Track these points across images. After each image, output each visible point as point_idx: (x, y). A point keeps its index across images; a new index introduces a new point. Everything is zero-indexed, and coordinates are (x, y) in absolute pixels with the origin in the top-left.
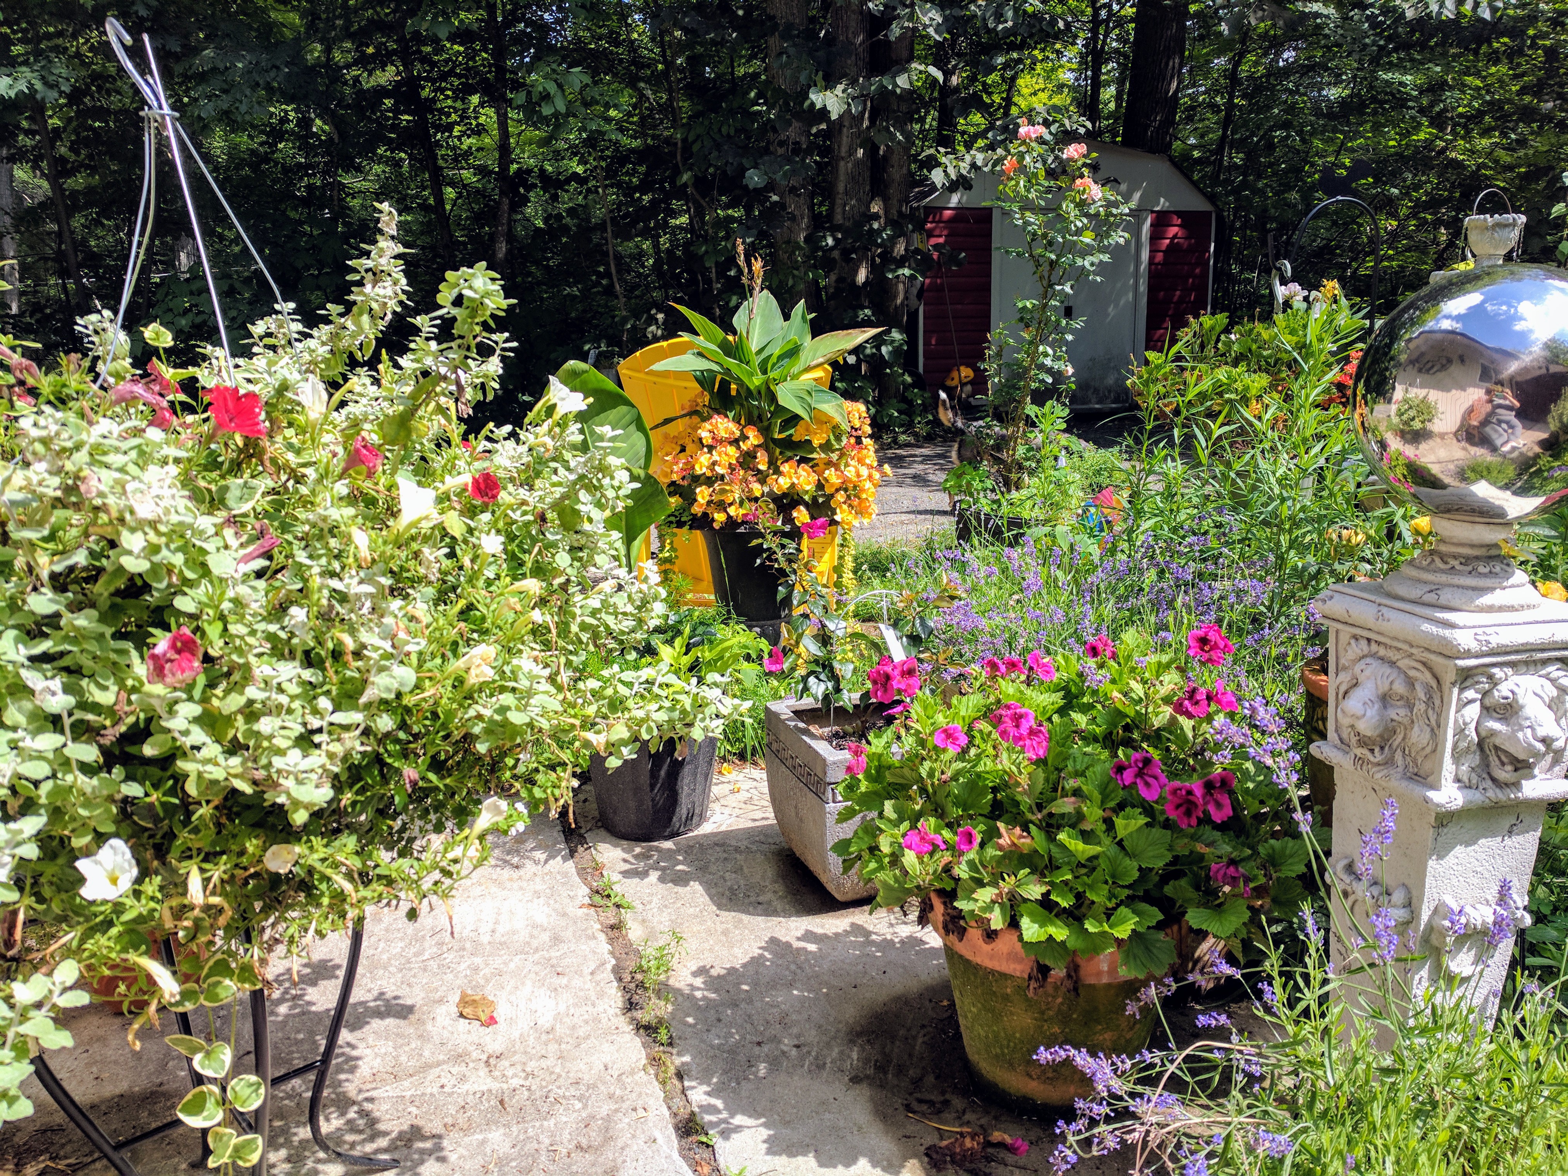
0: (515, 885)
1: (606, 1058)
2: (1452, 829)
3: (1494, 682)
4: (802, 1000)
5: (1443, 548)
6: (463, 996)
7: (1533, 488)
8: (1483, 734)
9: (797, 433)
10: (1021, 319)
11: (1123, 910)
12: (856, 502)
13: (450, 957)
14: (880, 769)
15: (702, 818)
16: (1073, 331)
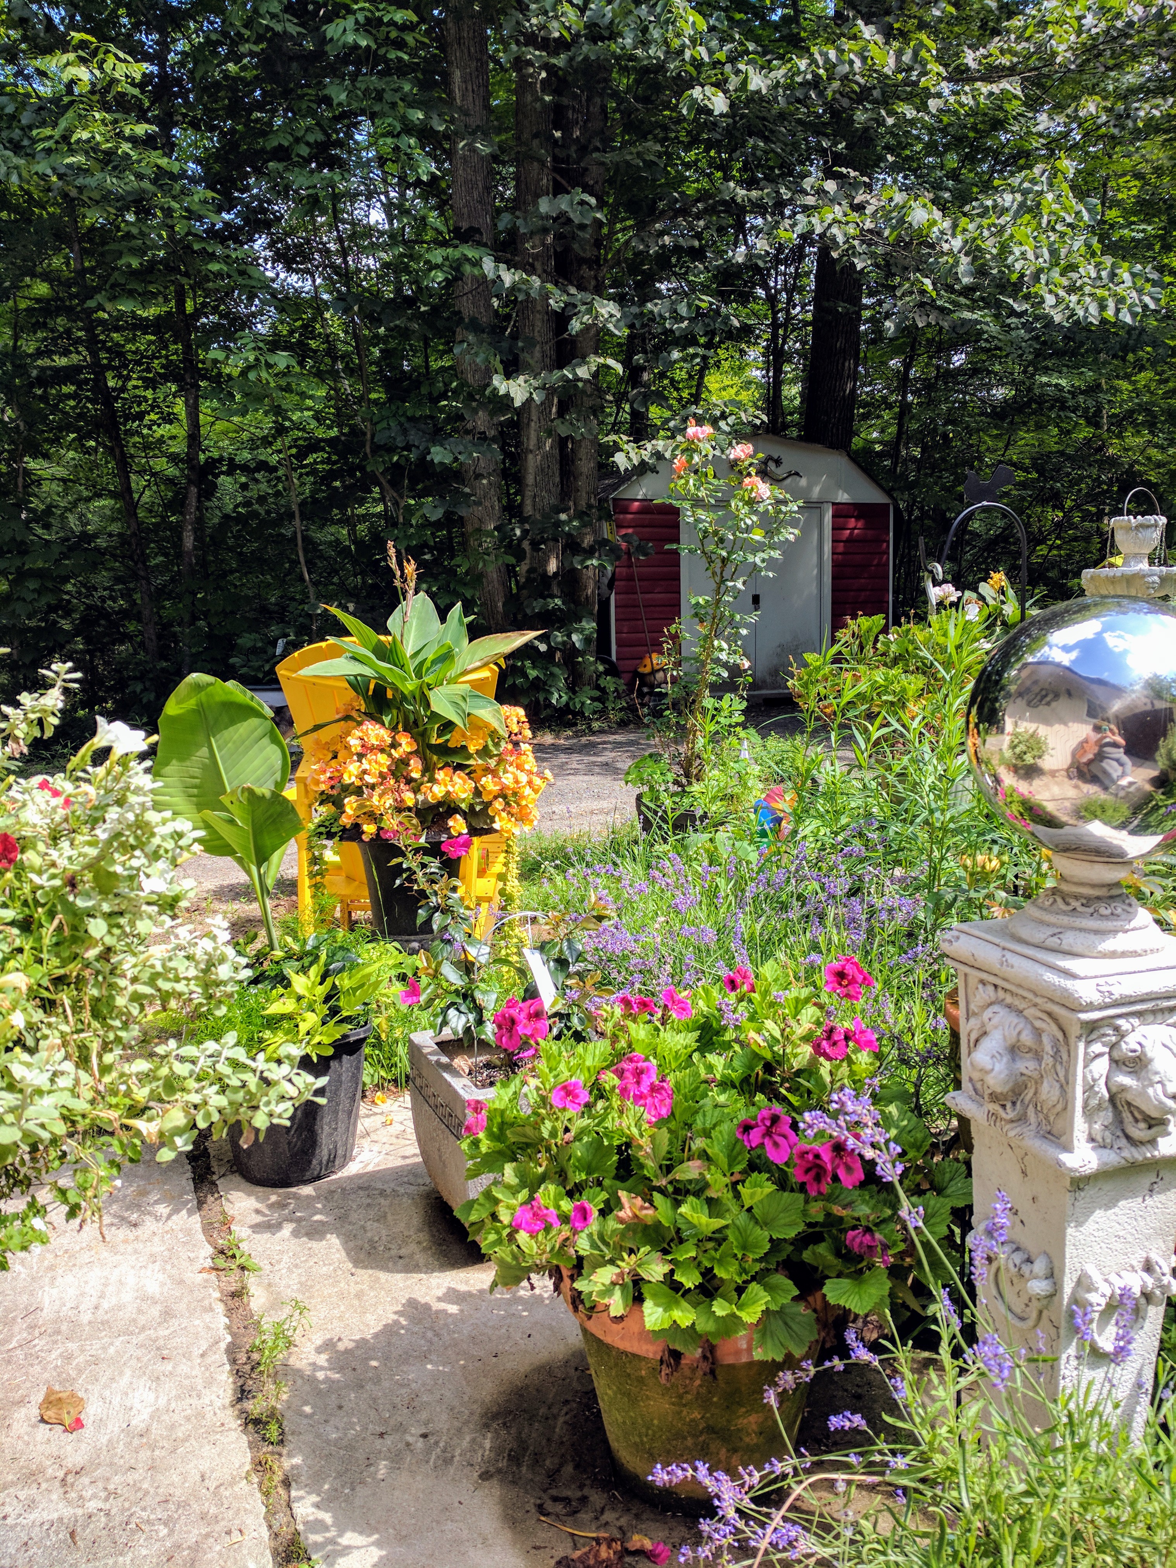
0: (130, 1249)
1: (204, 1466)
2: (1090, 1192)
3: (1121, 1035)
4: (435, 1376)
5: (1064, 887)
6: (50, 1392)
7: (1148, 827)
8: (1114, 1089)
9: (454, 740)
10: (696, 615)
11: (754, 1287)
12: (515, 810)
13: (40, 1343)
14: (503, 1126)
15: (347, 1158)
16: (747, 626)
